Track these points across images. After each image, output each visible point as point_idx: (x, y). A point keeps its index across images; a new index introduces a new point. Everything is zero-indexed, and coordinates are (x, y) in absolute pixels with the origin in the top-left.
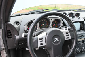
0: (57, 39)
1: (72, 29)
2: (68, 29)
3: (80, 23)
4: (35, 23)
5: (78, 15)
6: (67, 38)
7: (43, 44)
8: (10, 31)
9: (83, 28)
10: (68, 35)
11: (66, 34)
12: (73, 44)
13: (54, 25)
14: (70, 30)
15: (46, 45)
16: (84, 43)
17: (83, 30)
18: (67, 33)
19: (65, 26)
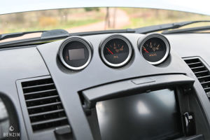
19: (57, 129)
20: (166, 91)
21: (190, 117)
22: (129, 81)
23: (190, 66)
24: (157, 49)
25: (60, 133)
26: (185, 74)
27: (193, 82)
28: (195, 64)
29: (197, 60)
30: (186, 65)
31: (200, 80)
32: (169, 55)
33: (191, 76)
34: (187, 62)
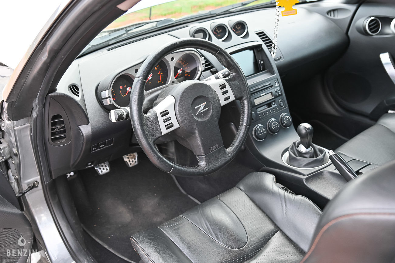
0: (202, 106)
1: (234, 74)
2: (221, 76)
3: (252, 52)
4: (144, 76)
5: (240, 27)
6: (226, 99)
7: (172, 126)
8: (60, 117)
9: (263, 65)
10: (227, 92)
11: (221, 89)
12: (244, 111)
13: (180, 72)
14: (229, 78)
15: (179, 126)
16: (273, 106)
17: (264, 69)
18: (223, 87)
19: (211, 69)
20: (248, 51)
21: (262, 62)
22: (234, 47)
23: (259, 36)
24: (240, 28)
25: (213, 71)
26: (257, 41)
27: (261, 45)
28: (261, 34)
29: (263, 32)
30: (257, 36)
31: (265, 44)
32: (247, 32)
33: (260, 42)
34: (257, 34)
